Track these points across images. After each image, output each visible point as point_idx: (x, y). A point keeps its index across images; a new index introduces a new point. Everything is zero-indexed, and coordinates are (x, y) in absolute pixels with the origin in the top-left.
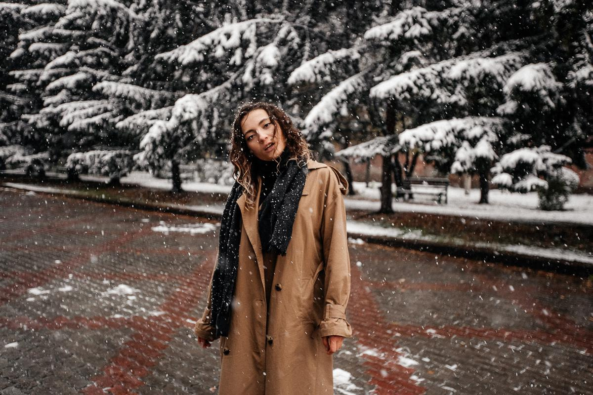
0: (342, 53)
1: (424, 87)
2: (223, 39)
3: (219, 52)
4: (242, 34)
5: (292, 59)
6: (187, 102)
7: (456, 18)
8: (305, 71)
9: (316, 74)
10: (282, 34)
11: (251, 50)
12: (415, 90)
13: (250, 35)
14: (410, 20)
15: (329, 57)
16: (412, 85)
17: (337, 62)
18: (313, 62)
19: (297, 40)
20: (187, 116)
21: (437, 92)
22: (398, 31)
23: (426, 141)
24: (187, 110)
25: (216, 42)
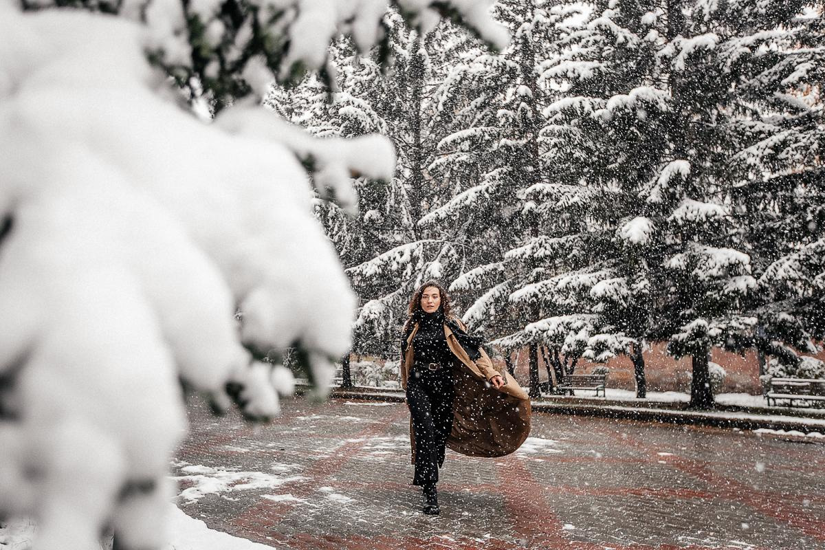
0: (491, 266)
1: (546, 293)
2: (398, 256)
3: (395, 267)
4: (412, 252)
5: (452, 271)
6: (372, 305)
7: (571, 243)
8: (461, 281)
9: (469, 284)
10: (444, 251)
11: (420, 265)
12: (540, 295)
13: (419, 252)
14: (537, 245)
15: (480, 270)
16: (537, 292)
17: (487, 274)
18: (468, 274)
19: (456, 256)
20: (372, 317)
21: (556, 297)
22: (529, 252)
23: (544, 331)
24: (372, 312)
25: (392, 259)
